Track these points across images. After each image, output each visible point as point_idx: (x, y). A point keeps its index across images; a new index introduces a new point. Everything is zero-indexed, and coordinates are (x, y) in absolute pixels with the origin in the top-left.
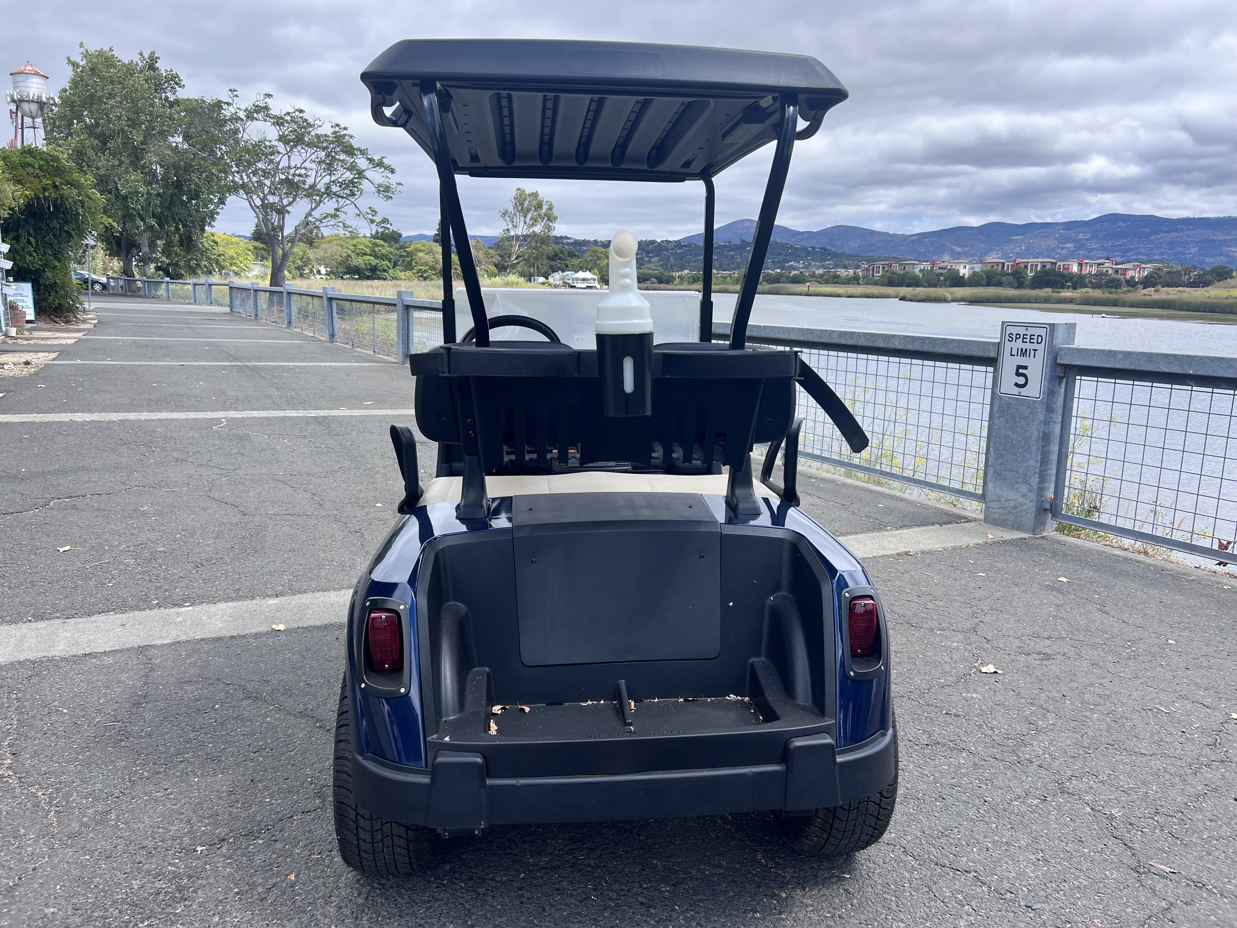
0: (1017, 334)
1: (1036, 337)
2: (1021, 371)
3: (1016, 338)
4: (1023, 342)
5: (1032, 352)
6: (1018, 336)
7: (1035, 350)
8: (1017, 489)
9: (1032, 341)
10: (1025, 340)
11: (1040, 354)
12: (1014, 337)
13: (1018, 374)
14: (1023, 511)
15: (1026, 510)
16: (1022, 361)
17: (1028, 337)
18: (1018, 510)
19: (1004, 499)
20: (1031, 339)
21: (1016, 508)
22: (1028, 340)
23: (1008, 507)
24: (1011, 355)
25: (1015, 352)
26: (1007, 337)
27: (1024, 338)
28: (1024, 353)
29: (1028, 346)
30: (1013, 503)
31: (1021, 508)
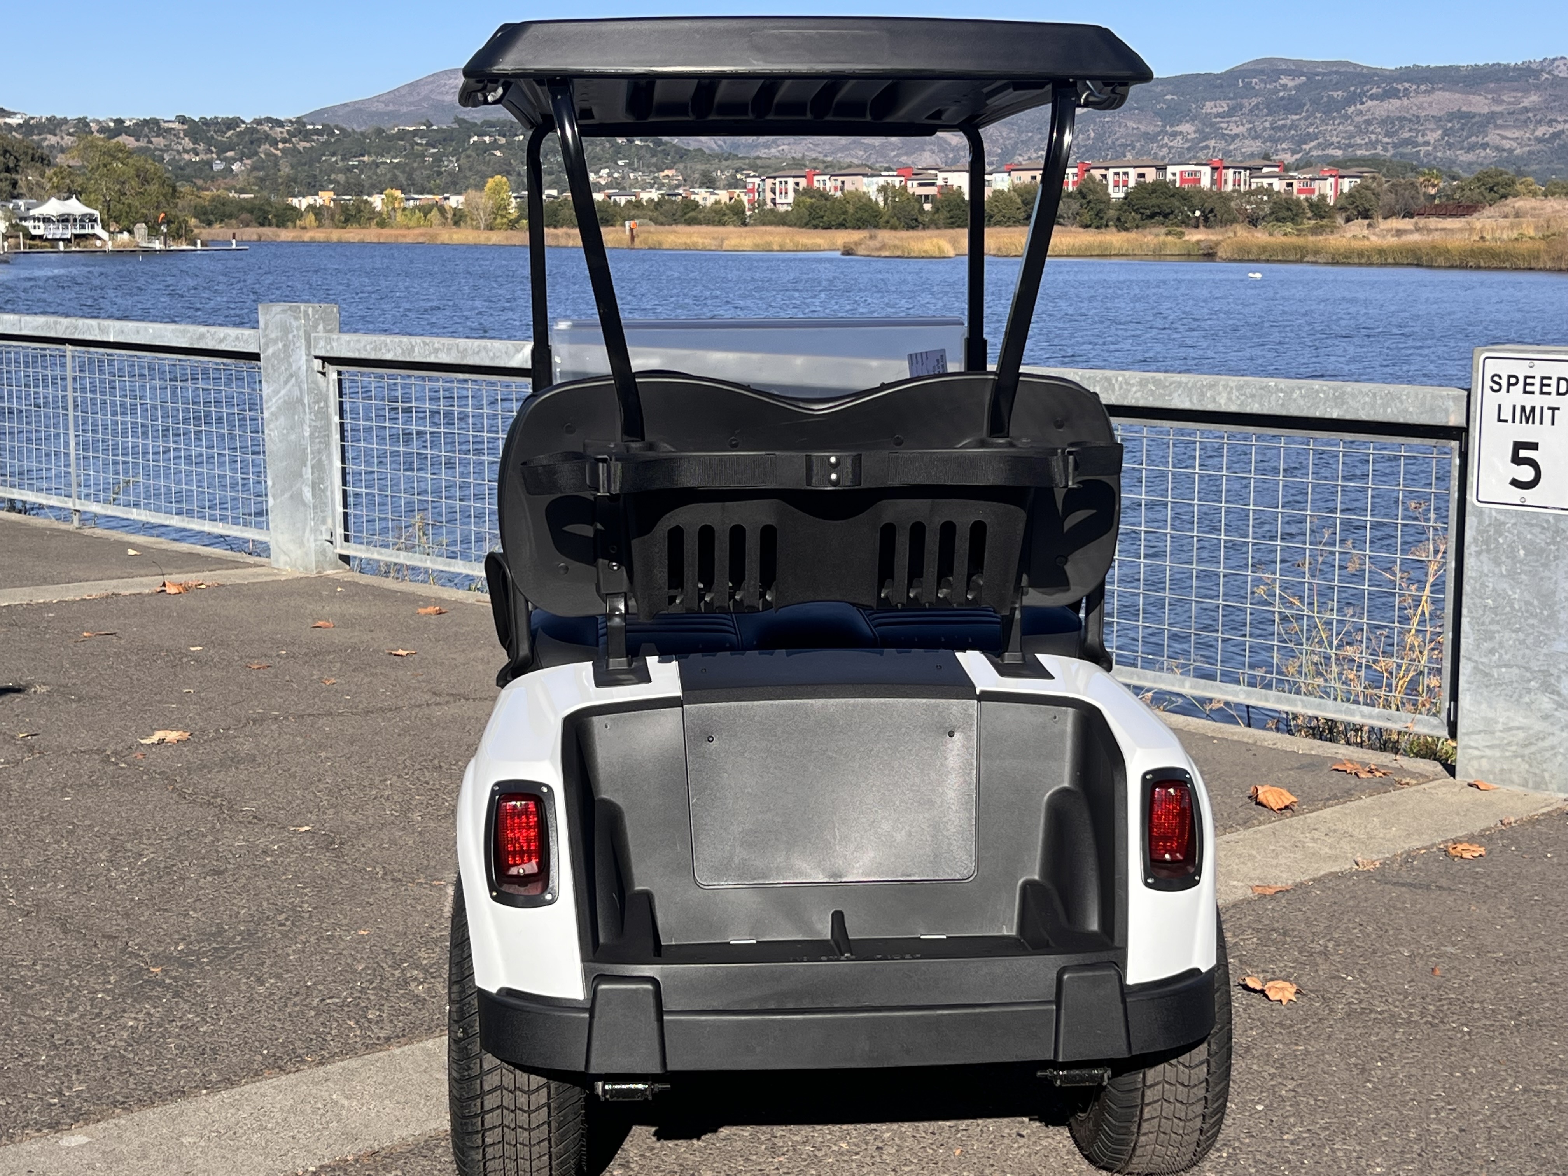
0: (1510, 377)
1: (1553, 382)
2: (1523, 453)
3: (1509, 385)
4: (1525, 392)
5: (1548, 414)
6: (1513, 381)
7: (1554, 409)
9: (1545, 389)
10: (1529, 388)
12: (1504, 382)
13: (1517, 460)
15: (1553, 748)
16: (1525, 432)
17: (1537, 382)
18: (1533, 749)
19: (1500, 727)
20: (1542, 385)
21: (1531, 744)
22: (1536, 388)
23: (1509, 744)
24: (1500, 420)
25: (1506, 414)
26: (1488, 383)
27: (1526, 384)
28: (1528, 415)
29: (1537, 400)
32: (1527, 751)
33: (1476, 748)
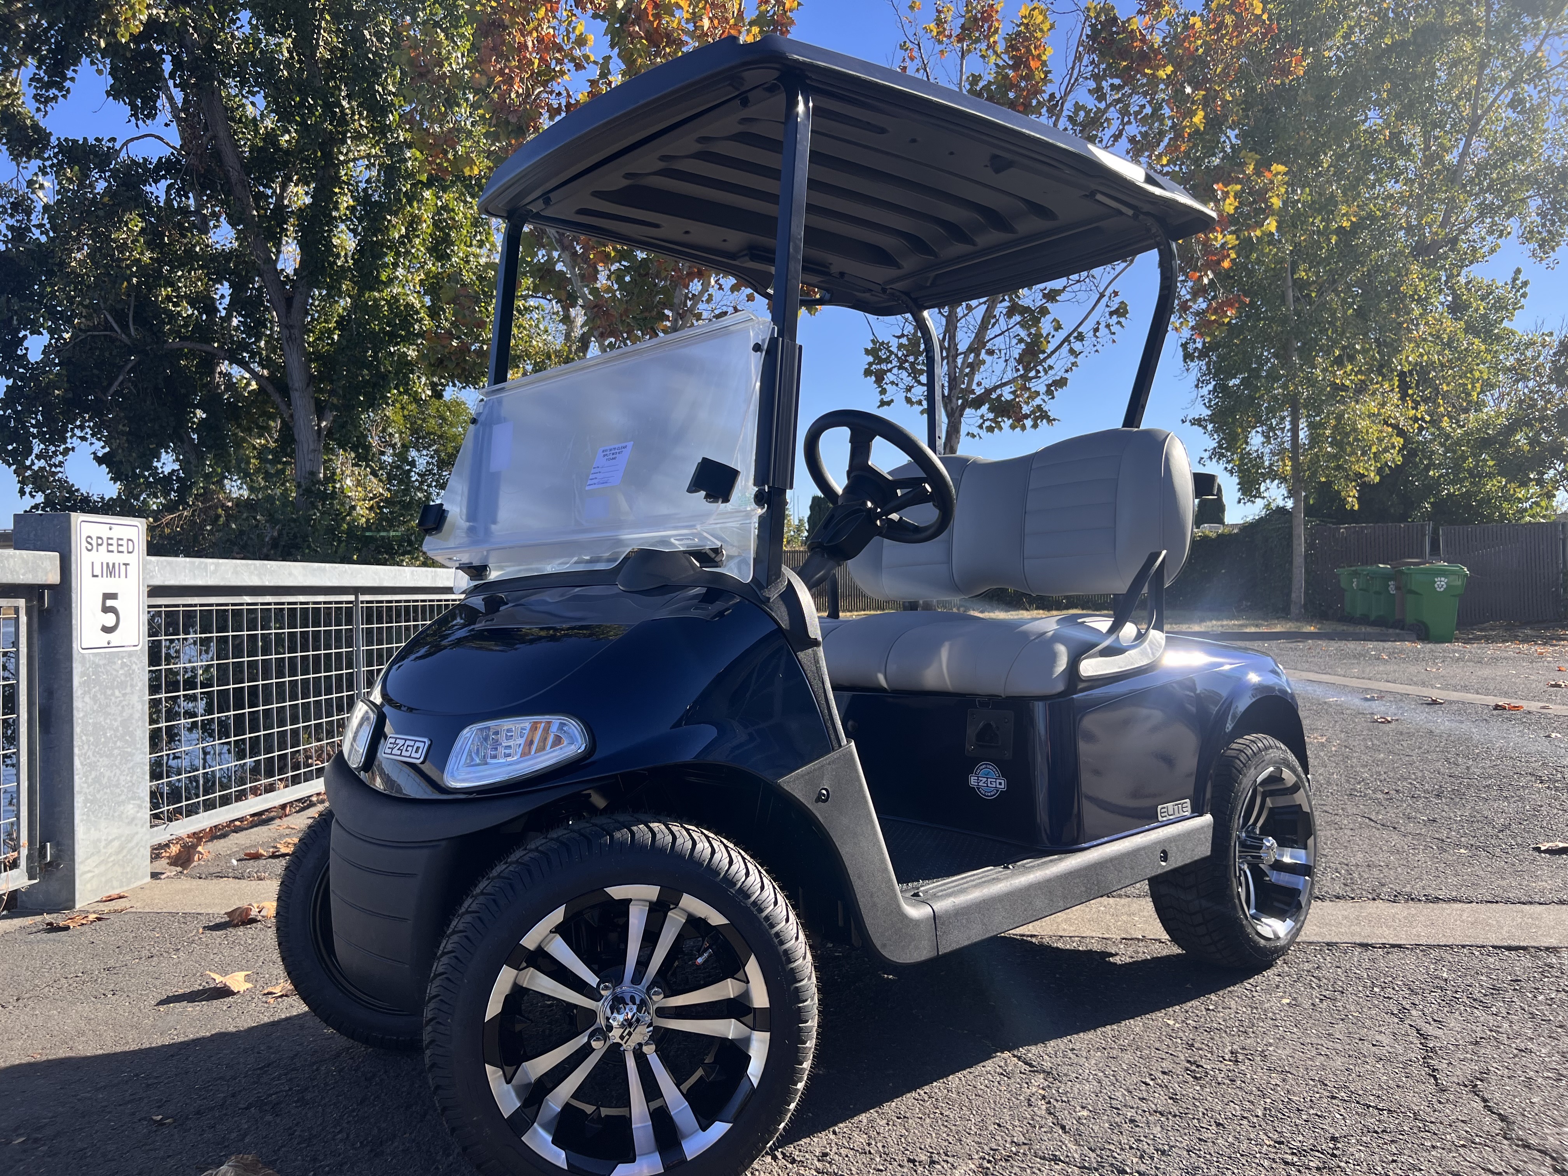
0: (98, 538)
1: (124, 542)
2: (109, 603)
3: (98, 545)
4: (109, 551)
5: (123, 568)
6: (100, 541)
7: (126, 565)
8: (120, 816)
9: (121, 549)
10: (110, 548)
11: (133, 570)
12: (94, 542)
13: (106, 610)
14: (133, 848)
15: (137, 844)
16: (109, 585)
17: (114, 542)
18: (125, 852)
19: (103, 843)
20: (119, 545)
21: (123, 849)
22: (114, 548)
23: (110, 855)
24: (94, 576)
25: (97, 571)
26: (84, 544)
27: (109, 544)
28: (111, 570)
29: (115, 558)
30: (116, 844)
31: (130, 845)
32: (121, 857)
33: (89, 871)
